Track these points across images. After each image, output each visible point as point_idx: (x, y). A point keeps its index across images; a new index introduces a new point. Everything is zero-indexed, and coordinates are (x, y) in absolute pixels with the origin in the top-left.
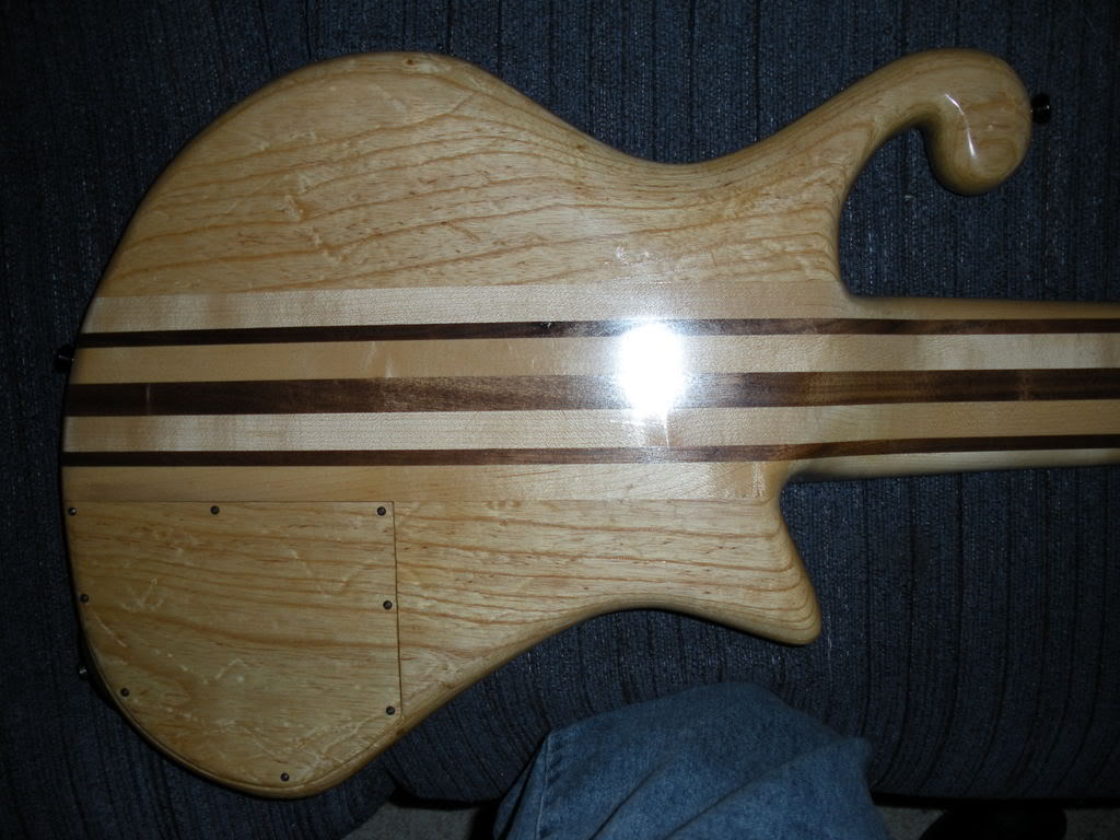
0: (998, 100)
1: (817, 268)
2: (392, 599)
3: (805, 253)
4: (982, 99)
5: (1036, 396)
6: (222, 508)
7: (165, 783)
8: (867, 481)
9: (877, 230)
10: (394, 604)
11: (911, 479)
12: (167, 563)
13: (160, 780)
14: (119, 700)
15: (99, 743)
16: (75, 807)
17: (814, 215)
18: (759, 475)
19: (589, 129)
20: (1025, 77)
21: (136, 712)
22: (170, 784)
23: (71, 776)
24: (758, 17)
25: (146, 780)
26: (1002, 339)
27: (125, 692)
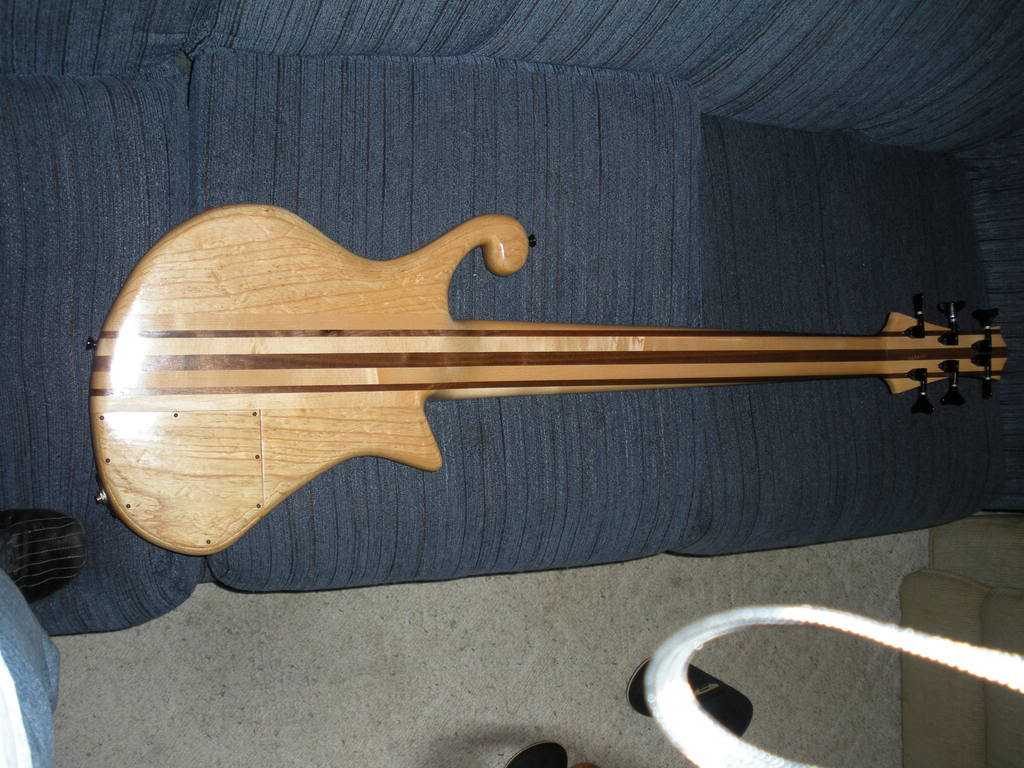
0: (516, 238)
1: (441, 308)
2: (259, 454)
3: (436, 302)
4: (509, 238)
5: (529, 363)
6: (179, 414)
8: (460, 401)
9: (461, 289)
10: (261, 456)
11: (477, 400)
14: (125, 510)
17: (439, 286)
18: (417, 397)
19: (337, 240)
20: (525, 225)
21: (134, 516)
24: (412, 194)
26: (514, 339)
27: (128, 506)
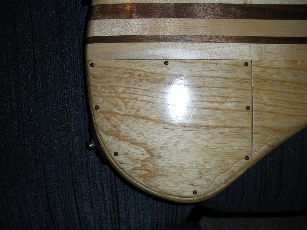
2: (250, 105)
6: (170, 62)
7: (117, 199)
10: (251, 108)
12: (141, 89)
13: (115, 198)
14: (112, 158)
15: (89, 181)
16: (76, 209)
21: (121, 163)
22: (119, 200)
23: (75, 196)
25: (109, 198)
27: (116, 154)
